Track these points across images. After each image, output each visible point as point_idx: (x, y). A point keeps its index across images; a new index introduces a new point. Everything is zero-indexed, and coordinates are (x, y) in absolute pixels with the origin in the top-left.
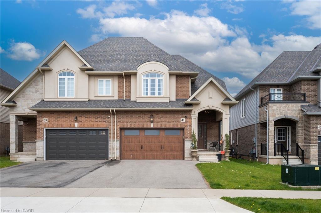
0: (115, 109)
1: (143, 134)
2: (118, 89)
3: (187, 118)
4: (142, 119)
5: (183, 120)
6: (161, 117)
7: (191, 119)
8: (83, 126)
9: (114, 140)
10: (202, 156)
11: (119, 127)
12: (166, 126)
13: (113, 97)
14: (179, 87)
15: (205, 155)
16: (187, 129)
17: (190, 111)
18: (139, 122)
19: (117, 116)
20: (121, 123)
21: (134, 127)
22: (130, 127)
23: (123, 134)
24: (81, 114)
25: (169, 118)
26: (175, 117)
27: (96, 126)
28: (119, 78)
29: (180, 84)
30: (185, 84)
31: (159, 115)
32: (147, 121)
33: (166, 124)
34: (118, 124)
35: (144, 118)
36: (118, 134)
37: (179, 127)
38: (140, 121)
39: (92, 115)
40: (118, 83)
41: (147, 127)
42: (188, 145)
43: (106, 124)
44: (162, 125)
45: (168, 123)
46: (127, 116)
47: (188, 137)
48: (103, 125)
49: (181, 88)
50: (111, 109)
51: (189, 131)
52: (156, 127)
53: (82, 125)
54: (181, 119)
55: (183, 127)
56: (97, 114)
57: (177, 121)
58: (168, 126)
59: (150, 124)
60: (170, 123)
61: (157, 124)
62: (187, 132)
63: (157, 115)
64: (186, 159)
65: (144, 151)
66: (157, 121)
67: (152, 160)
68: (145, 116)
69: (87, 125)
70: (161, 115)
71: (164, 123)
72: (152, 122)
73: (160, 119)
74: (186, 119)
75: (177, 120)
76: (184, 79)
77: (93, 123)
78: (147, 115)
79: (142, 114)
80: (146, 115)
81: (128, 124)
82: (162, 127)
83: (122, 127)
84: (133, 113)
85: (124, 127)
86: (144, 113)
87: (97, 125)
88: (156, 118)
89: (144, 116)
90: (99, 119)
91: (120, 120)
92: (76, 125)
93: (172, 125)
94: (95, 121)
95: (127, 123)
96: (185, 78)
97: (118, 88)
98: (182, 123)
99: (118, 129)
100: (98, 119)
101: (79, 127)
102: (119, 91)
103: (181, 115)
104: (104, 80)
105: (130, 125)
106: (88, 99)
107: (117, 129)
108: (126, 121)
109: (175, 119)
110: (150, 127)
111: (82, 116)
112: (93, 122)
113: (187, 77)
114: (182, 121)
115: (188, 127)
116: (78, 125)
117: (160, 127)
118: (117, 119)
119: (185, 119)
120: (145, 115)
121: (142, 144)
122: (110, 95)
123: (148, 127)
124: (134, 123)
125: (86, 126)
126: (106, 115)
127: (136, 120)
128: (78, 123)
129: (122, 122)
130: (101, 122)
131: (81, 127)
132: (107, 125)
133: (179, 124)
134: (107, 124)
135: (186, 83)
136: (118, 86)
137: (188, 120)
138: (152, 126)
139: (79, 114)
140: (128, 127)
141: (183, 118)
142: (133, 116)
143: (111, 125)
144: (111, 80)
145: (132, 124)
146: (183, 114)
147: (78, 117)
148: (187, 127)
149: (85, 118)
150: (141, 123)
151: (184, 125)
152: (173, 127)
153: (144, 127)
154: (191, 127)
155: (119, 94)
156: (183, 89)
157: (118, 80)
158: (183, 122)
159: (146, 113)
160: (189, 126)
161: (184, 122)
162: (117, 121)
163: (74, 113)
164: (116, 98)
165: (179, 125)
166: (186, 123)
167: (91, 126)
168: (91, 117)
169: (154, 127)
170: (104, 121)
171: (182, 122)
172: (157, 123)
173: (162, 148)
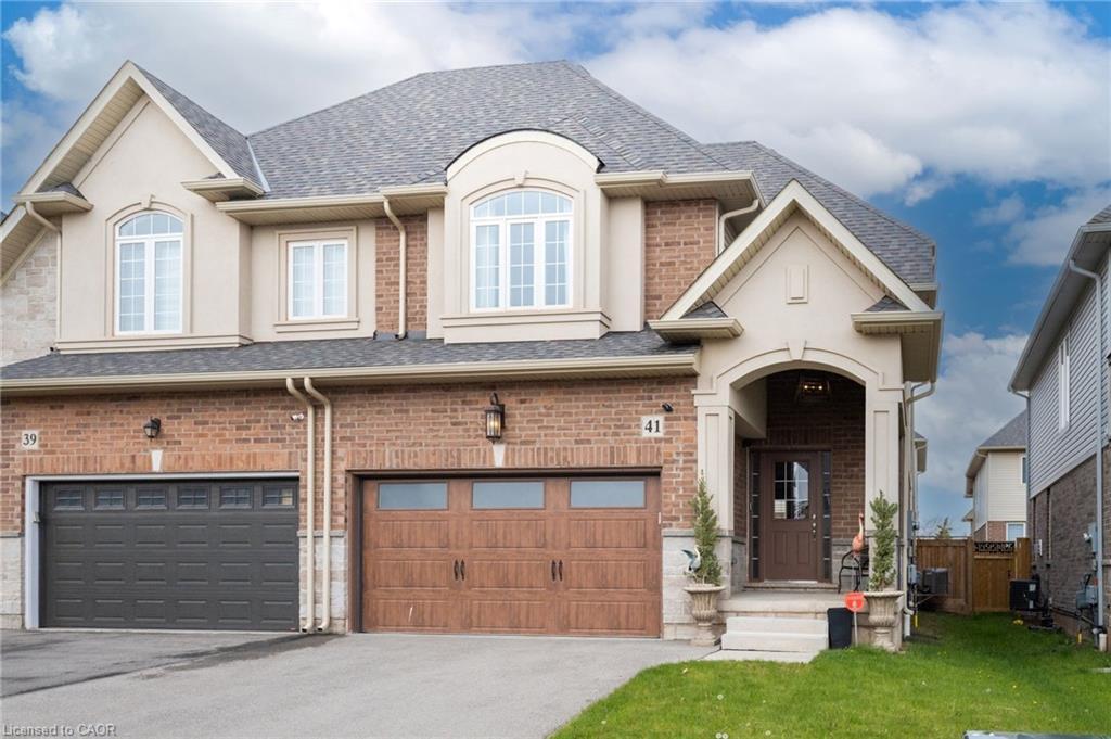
1: (465, 503)
2: (378, 284)
3: (674, 414)
4: (454, 424)
5: (654, 426)
6: (543, 411)
7: (695, 419)
8: (186, 463)
10: (741, 619)
11: (343, 466)
12: (565, 459)
13: (355, 326)
14: (663, 260)
15: (765, 613)
16: (673, 475)
17: (689, 377)
18: (436, 441)
19: (333, 413)
20: (356, 448)
21: (412, 467)
22: (394, 467)
23: (370, 503)
24: (175, 405)
25: (583, 418)
26: (613, 410)
27: (241, 466)
28: (378, 229)
29: (667, 244)
30: (692, 244)
31: (534, 404)
32: (477, 436)
33: (565, 449)
34: (340, 452)
35: (460, 419)
36: (340, 500)
37: (632, 461)
38: (441, 434)
39: (224, 410)
40: (377, 253)
41: (474, 466)
42: (676, 557)
43: (287, 451)
44: (550, 454)
45: (577, 442)
46: (379, 412)
47: (677, 519)
48: (272, 457)
49: (673, 263)
51: (683, 483)
52: (524, 461)
53: (182, 461)
54: (645, 420)
55: (655, 463)
56: (249, 403)
57: (622, 431)
58: (580, 460)
59: (491, 451)
60: (589, 442)
61: (523, 447)
62: (676, 490)
63: (522, 402)
64: (669, 633)
65: (469, 588)
66: (524, 434)
67: (506, 633)
68: (467, 407)
69: (203, 458)
70: (541, 402)
71: (557, 446)
72: (495, 439)
73: (536, 421)
74: (666, 419)
75: (621, 427)
76: (690, 217)
77: (227, 450)
78: (477, 402)
79: (449, 401)
80: (470, 402)
81: (387, 451)
82: (550, 465)
83: (360, 465)
84: (412, 394)
85: (367, 467)
86: (461, 393)
87: (244, 458)
88: (518, 418)
89: (459, 407)
90: (256, 430)
91: (348, 432)
92: (157, 462)
93: (599, 453)
94: (238, 441)
95: (382, 449)
96: (693, 211)
97: (377, 278)
98: (649, 440)
99: (341, 479)
100: (249, 428)
101: (166, 470)
102: (378, 296)
103: (643, 398)
104: (318, 246)
105: (397, 457)
106: (237, 340)
107: (333, 480)
108: (375, 435)
109: (612, 424)
110: (488, 466)
111: (179, 417)
112: (228, 447)
113: (701, 206)
114: (650, 429)
115: (681, 464)
116: (164, 457)
117: (536, 466)
118: (333, 426)
119: (661, 418)
120: (464, 402)
121: (461, 554)
122: (344, 316)
123: (481, 466)
124: (414, 444)
125: (196, 465)
126: (284, 408)
127: (423, 429)
128: (165, 449)
129: (357, 441)
130: (263, 445)
131: (177, 468)
132: (290, 460)
133: (634, 445)
134: (290, 453)
135: (696, 238)
136: (378, 272)
137: (680, 426)
138: (499, 457)
139: (169, 404)
140: (387, 466)
141: (651, 413)
142: (407, 411)
143: (305, 460)
144: (345, 242)
145: (407, 450)
146: (654, 395)
147: (164, 421)
148: (674, 462)
149: (196, 423)
150: (446, 444)
151: (659, 453)
152: (602, 461)
153: (463, 466)
154: (695, 461)
155: (379, 309)
156: (682, 272)
157: (377, 242)
158: (654, 434)
159: (471, 395)
160: (681, 459)
161: (660, 435)
162: (333, 439)
163: (151, 402)
164: (367, 330)
165: (634, 454)
166: (669, 441)
167: (220, 465)
168: (221, 420)
169: (510, 466)
170: (278, 440)
171: (646, 434)
172: (523, 443)
173: (554, 575)
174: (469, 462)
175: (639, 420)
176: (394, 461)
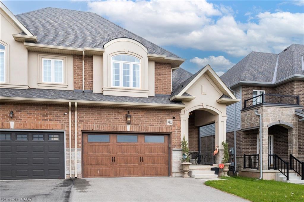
0: (76, 102)
1: (115, 141)
2: (74, 75)
3: (175, 119)
4: (115, 119)
5: (170, 122)
6: (141, 116)
7: (180, 121)
8: (24, 126)
9: (73, 149)
10: (195, 171)
11: (80, 129)
12: (147, 129)
13: (66, 86)
14: (158, 78)
15: (197, 169)
16: (174, 135)
17: (179, 110)
18: (110, 123)
19: (77, 113)
20: (85, 124)
21: (103, 130)
22: (97, 130)
24: (19, 107)
25: (152, 119)
26: (160, 118)
27: (44, 128)
28: (74, 58)
29: (159, 74)
30: (165, 75)
31: (138, 115)
32: (122, 122)
33: (147, 127)
34: (79, 125)
35: (117, 117)
36: (80, 139)
37: (165, 131)
38: (111, 121)
39: (38, 110)
40: (74, 65)
41: (121, 130)
42: (176, 156)
43: (61, 124)
44: (143, 128)
45: (150, 125)
46: (92, 114)
47: (176, 146)
48: (56, 125)
49: (161, 79)
50: (70, 102)
51: (177, 137)
52: (135, 130)
53: (22, 125)
54: (168, 120)
55: (170, 132)
56: (47, 108)
57: (162, 123)
58: (151, 130)
59: (126, 126)
60: (153, 125)
61: (135, 126)
62: (175, 139)
63: (135, 114)
64: (174, 175)
65: (116, 164)
66: (135, 122)
67: (127, 177)
68: (119, 114)
69: (30, 124)
70: (140, 114)
71: (145, 126)
72: (129, 123)
73: (139, 119)
74: (173, 120)
75: (162, 122)
76: (165, 68)
77: (39, 122)
78: (122, 113)
79: (114, 112)
80: (120, 113)
81: (95, 126)
82: (143, 131)
83: (86, 129)
84: (102, 109)
85: (88, 130)
86: (117, 110)
87: (46, 125)
88: (134, 118)
89: (117, 114)
90: (49, 117)
91: (82, 119)
92: (12, 125)
93: (156, 129)
94: (43, 120)
95: (93, 125)
96: (166, 66)
97: (74, 73)
98: (169, 126)
99: (80, 133)
100: (47, 116)
101: (16, 128)
102: (74, 78)
103: (167, 115)
104: (53, 61)
105: (98, 127)
106: (28, 87)
107: (78, 133)
108: (91, 121)
109: (159, 121)
110: (125, 131)
111: (21, 111)
112: (40, 122)
113: (168, 65)
114: (169, 123)
115: (177, 132)
116: (15, 124)
117: (139, 131)
118: (77, 117)
119: (172, 120)
120: (118, 113)
121: (114, 155)
122: (62, 83)
123: (123, 131)
124: (103, 124)
125: (28, 127)
126: (60, 111)
127: (106, 119)
128: (15, 121)
129: (85, 122)
130: (52, 122)
131: (20, 127)
132: (62, 127)
133: (165, 127)
134: (62, 125)
136: (74, 71)
137: (177, 122)
138: (128, 128)
139: (16, 107)
140: (95, 130)
141: (169, 119)
142: (101, 114)
143: (68, 127)
144: (62, 61)
145: (101, 125)
146: (170, 114)
147: (15, 112)
148: (175, 131)
149: (27, 114)
150: (113, 124)
151: (171, 129)
152: (157, 131)
153: (118, 131)
154: (181, 132)
155: (75, 82)
156: (163, 82)
157: (74, 62)
158: (170, 124)
159: (120, 111)
160: (177, 131)
161: (172, 124)
162: (77, 121)
163: (9, 106)
164: (71, 88)
165: (165, 129)
166: (174, 126)
167: (37, 127)
168: (37, 113)
169: (132, 131)
170: (58, 120)
171: (168, 124)
172: (135, 125)
173: (140, 160)
174: (120, 129)
175: (166, 120)
176: (97, 128)
